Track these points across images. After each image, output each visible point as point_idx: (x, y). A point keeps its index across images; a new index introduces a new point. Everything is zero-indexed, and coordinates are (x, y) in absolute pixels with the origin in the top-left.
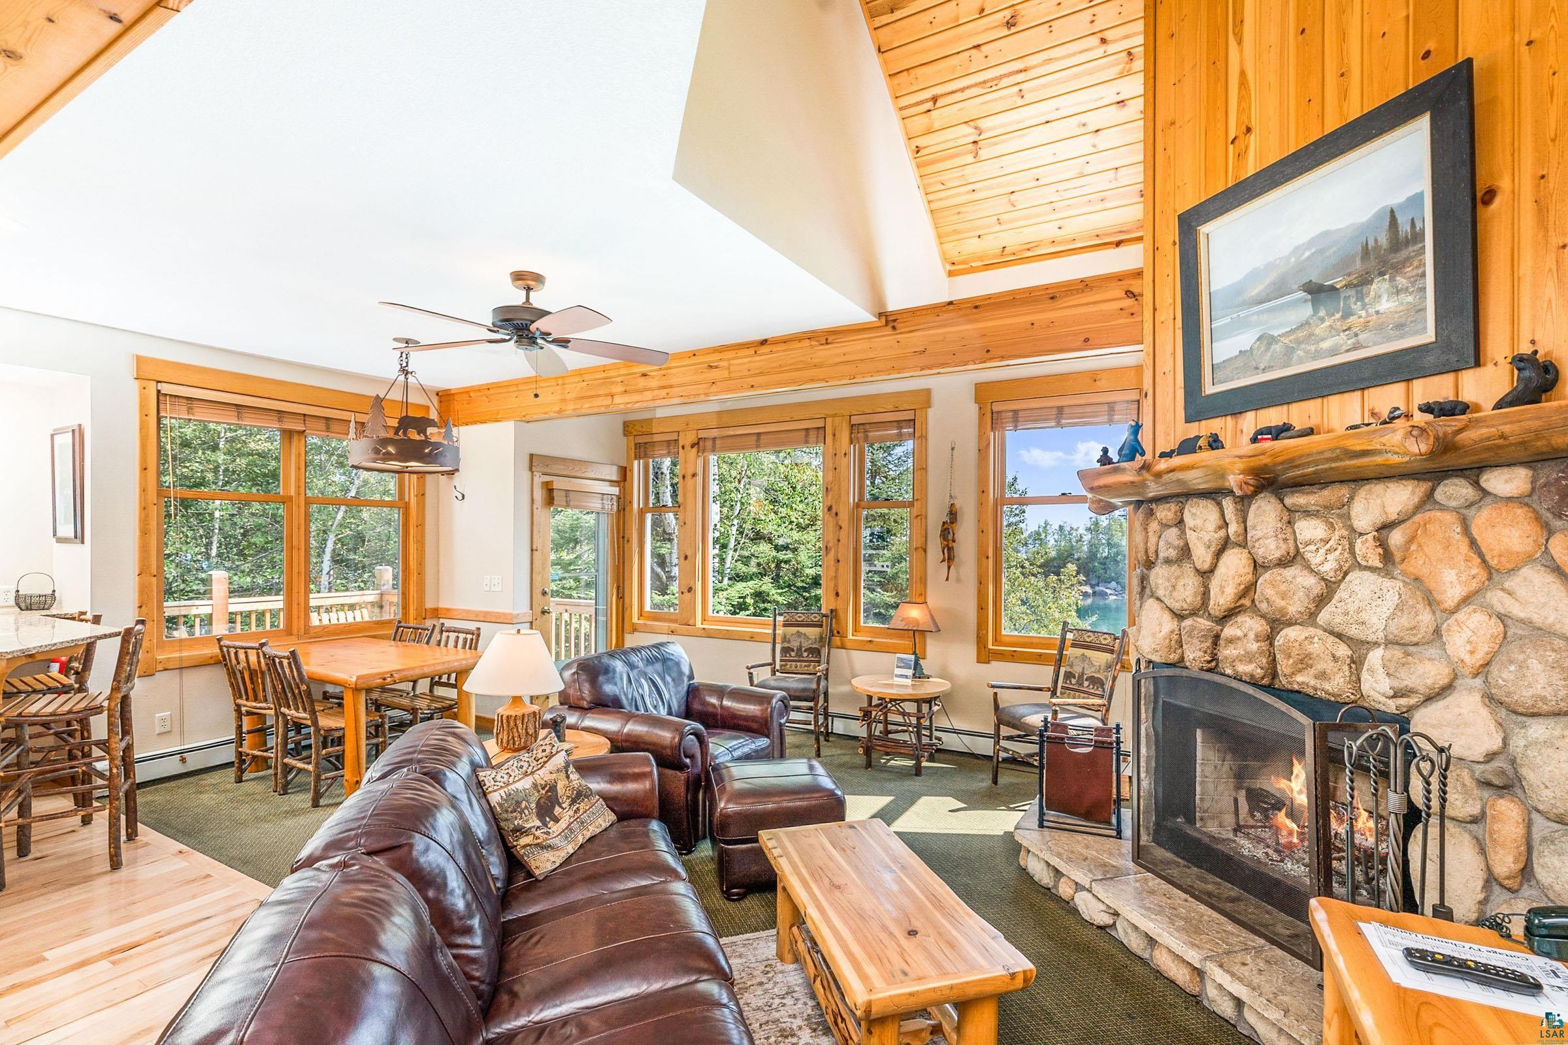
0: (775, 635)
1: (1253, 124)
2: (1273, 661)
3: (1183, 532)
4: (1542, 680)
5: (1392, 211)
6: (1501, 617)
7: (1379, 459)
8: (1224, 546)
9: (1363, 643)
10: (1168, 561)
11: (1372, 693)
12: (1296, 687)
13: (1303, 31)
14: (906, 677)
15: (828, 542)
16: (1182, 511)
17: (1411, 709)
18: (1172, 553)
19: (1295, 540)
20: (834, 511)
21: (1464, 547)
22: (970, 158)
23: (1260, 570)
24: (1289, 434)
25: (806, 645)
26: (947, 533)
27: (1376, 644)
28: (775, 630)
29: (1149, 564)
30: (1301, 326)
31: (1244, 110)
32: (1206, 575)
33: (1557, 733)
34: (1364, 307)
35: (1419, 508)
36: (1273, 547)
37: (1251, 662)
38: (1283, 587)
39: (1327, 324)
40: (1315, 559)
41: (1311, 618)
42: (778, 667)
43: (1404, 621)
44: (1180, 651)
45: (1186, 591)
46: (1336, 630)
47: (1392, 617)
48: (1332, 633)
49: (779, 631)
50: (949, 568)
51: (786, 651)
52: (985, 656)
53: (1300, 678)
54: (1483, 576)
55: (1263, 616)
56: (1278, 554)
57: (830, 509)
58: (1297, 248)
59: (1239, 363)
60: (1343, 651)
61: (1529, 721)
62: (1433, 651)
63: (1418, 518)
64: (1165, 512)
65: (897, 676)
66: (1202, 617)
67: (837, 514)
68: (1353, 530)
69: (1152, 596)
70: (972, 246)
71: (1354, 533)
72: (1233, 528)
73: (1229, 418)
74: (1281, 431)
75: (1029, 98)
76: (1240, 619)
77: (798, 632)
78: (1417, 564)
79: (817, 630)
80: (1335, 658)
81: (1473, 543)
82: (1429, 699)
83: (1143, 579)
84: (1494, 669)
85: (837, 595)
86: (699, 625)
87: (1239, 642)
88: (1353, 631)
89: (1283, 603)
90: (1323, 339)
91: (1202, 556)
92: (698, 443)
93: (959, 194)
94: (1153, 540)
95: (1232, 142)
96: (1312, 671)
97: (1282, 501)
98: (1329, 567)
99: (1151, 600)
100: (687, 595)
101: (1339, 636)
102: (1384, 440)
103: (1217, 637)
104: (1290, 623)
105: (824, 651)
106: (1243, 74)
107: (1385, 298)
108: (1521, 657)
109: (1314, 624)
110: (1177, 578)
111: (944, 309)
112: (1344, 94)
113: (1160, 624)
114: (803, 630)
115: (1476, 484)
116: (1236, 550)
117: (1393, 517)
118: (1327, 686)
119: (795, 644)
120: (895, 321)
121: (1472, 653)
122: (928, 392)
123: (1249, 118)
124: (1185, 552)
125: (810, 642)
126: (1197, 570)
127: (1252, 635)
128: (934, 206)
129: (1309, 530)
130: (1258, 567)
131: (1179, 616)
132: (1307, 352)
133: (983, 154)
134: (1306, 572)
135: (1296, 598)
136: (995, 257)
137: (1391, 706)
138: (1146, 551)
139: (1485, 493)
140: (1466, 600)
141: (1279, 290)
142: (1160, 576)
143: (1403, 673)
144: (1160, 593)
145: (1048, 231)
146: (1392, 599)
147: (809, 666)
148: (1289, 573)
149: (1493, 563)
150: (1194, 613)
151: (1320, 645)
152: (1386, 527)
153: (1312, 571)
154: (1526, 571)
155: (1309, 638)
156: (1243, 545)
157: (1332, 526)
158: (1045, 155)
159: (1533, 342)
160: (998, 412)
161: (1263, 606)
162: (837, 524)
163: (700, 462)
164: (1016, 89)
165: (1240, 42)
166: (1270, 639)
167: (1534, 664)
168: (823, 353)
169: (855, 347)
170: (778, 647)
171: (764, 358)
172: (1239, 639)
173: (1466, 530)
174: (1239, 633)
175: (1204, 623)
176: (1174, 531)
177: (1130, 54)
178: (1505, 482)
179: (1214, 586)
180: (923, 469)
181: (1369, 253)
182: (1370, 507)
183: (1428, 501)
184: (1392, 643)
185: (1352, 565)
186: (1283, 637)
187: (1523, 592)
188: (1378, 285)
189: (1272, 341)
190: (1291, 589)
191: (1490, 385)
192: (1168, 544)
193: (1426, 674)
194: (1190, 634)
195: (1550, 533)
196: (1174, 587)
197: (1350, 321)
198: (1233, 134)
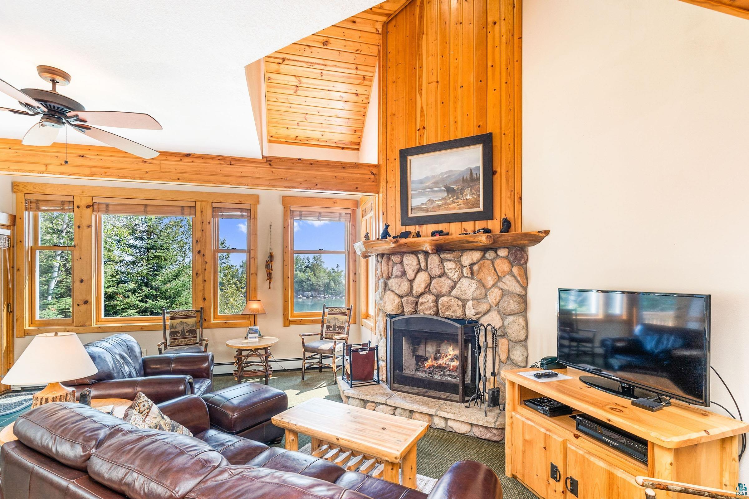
0: (165, 325)
1: (426, 127)
2: (438, 309)
3: (403, 266)
4: (513, 306)
5: (471, 169)
6: (502, 289)
7: (475, 244)
8: (419, 270)
9: (465, 300)
10: (397, 277)
11: (469, 315)
12: (445, 316)
13: (443, 103)
14: (255, 337)
15: (198, 270)
16: (402, 258)
17: (480, 318)
18: (399, 273)
19: (444, 269)
20: (202, 253)
21: (493, 270)
22: (292, 92)
23: (432, 279)
24: (443, 234)
25: (187, 328)
26: (269, 265)
27: (469, 300)
28: (164, 322)
29: (389, 278)
30: (443, 199)
31: (422, 120)
32: (411, 281)
33: (515, 319)
34: (462, 196)
35: (481, 259)
36: (437, 271)
37: (430, 310)
38: (441, 284)
39: (451, 199)
40: (450, 274)
41: (449, 293)
42: (168, 343)
43: (478, 292)
44: (402, 309)
45: (405, 287)
46: (458, 297)
47: (474, 291)
48: (456, 298)
49: (168, 323)
50: (270, 283)
51: (172, 333)
52: (287, 323)
53: (447, 313)
54: (497, 278)
55: (433, 294)
56: (439, 273)
57: (200, 251)
58: (442, 173)
59: (421, 207)
60: (460, 303)
61: (508, 317)
62: (485, 301)
63: (481, 262)
64: (396, 259)
65: (250, 338)
66: (410, 296)
67: (204, 255)
68: (462, 265)
69: (389, 290)
70: (283, 131)
71: (462, 267)
72: (423, 265)
73: (417, 226)
74: (440, 233)
75: (324, 77)
76: (425, 296)
77: (181, 322)
78: (481, 275)
79: (194, 320)
80: (458, 306)
81: (495, 269)
82: (485, 314)
83: (386, 284)
84: (501, 303)
85: (204, 299)
86: (94, 325)
87: (426, 304)
88: (463, 297)
89: (441, 289)
90: (450, 204)
91: (410, 274)
92: (93, 206)
93: (284, 106)
94: (391, 269)
95: (418, 130)
96: (451, 310)
97: (439, 256)
98: (455, 277)
99: (389, 292)
100: (83, 307)
101: (458, 298)
102: (479, 238)
103: (417, 303)
104: (443, 296)
105: (198, 331)
106: (422, 108)
107: (469, 195)
108: (508, 300)
109: (450, 296)
110: (401, 283)
111: (296, 161)
112: (456, 129)
113: (394, 300)
114: (184, 320)
115: (496, 252)
116: (423, 272)
117: (475, 261)
118: (456, 315)
119: (179, 329)
120: (271, 161)
121: (495, 300)
122: (258, 196)
123: (424, 124)
124: (404, 273)
125: (190, 327)
126: (408, 280)
127: (430, 301)
128: (270, 107)
129: (449, 265)
130: (431, 278)
131: (401, 297)
132: (445, 208)
133: (299, 93)
134: (447, 279)
135: (445, 287)
136: (292, 139)
137: (474, 318)
138: (388, 273)
139: (498, 255)
140: (493, 286)
141: (436, 185)
142: (393, 283)
143: (478, 307)
144: (394, 289)
145: (317, 135)
146: (474, 286)
147: (191, 340)
148: (443, 279)
149: (500, 275)
150: (407, 295)
151: (454, 302)
152: (472, 265)
153: (449, 278)
154: (507, 276)
155: (450, 300)
156: (426, 269)
157: (457, 265)
158: (324, 103)
159: (505, 215)
160: (293, 211)
161: (434, 291)
162: (204, 260)
163: (94, 217)
164: (320, 71)
165: (421, 96)
166: (436, 301)
167: (511, 301)
168: (228, 169)
169: (247, 170)
170: (168, 333)
171: (186, 164)
172: (425, 302)
173: (493, 266)
174: (425, 301)
175: (411, 298)
176: (399, 265)
177: (364, 77)
178: (503, 253)
179: (415, 285)
180: (256, 234)
181: (464, 181)
182: (468, 258)
183: (483, 257)
184: (474, 299)
185: (462, 276)
186: (441, 301)
187: (507, 282)
188: (467, 191)
189: (433, 202)
190: (443, 285)
191: (495, 225)
192: (396, 270)
193: (483, 307)
194: (407, 303)
195: (513, 266)
196: (400, 286)
197: (458, 200)
198: (418, 127)
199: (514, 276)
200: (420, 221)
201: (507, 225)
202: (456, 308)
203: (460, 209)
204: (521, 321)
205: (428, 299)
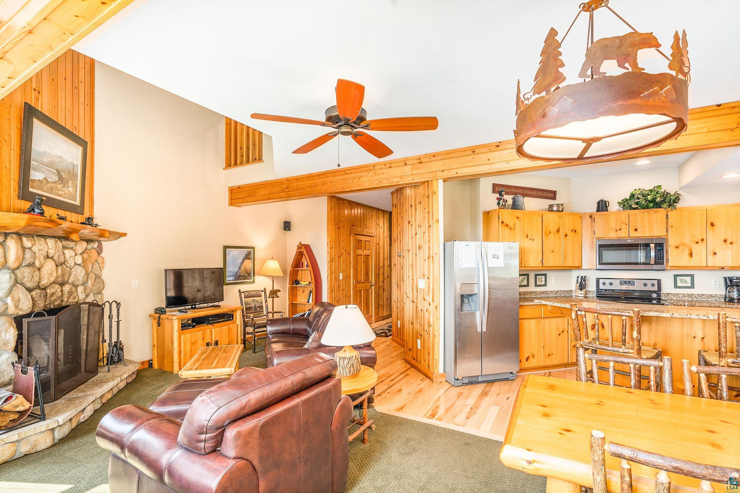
2: (63, 298)
5: (74, 164)
6: (95, 274)
9: (77, 285)
10: (30, 264)
11: (82, 299)
17: (85, 300)
19: (65, 256)
23: (57, 267)
27: (80, 285)
29: (20, 266)
30: (55, 182)
32: (40, 270)
33: (101, 296)
34: (67, 187)
37: (58, 301)
39: (60, 186)
41: (68, 281)
43: (85, 277)
45: (35, 277)
48: (72, 285)
54: (92, 265)
55: (59, 283)
58: (55, 155)
60: (75, 289)
61: (98, 295)
62: (87, 285)
64: (26, 240)
69: (19, 282)
71: (76, 255)
76: (53, 286)
82: (88, 296)
87: (54, 294)
88: (76, 282)
89: (64, 278)
90: (59, 190)
91: (39, 261)
95: (34, 90)
97: (61, 242)
98: (72, 264)
99: (19, 285)
103: (46, 295)
104: (64, 285)
107: (71, 187)
110: (33, 272)
116: (50, 259)
117: (84, 250)
121: (92, 283)
123: (39, 88)
126: (37, 268)
129: (67, 253)
131: (30, 290)
132: (56, 192)
134: (66, 267)
135: (66, 275)
140: (91, 271)
141: (50, 165)
143: (86, 290)
144: (24, 280)
146: (83, 272)
149: (93, 262)
150: (37, 288)
152: (82, 254)
154: (95, 264)
156: (53, 257)
161: (60, 280)
174: (55, 291)
176: (31, 252)
181: (69, 172)
182: (79, 248)
183: (87, 248)
184: (83, 284)
185: (75, 264)
186: (64, 289)
187: (97, 269)
188: (70, 183)
189: (48, 182)
190: (66, 272)
192: (28, 255)
194: (38, 296)
195: (98, 256)
196: (33, 276)
197: (64, 189)
198: (34, 87)
199: (98, 263)
203: (65, 197)
205: (57, 289)
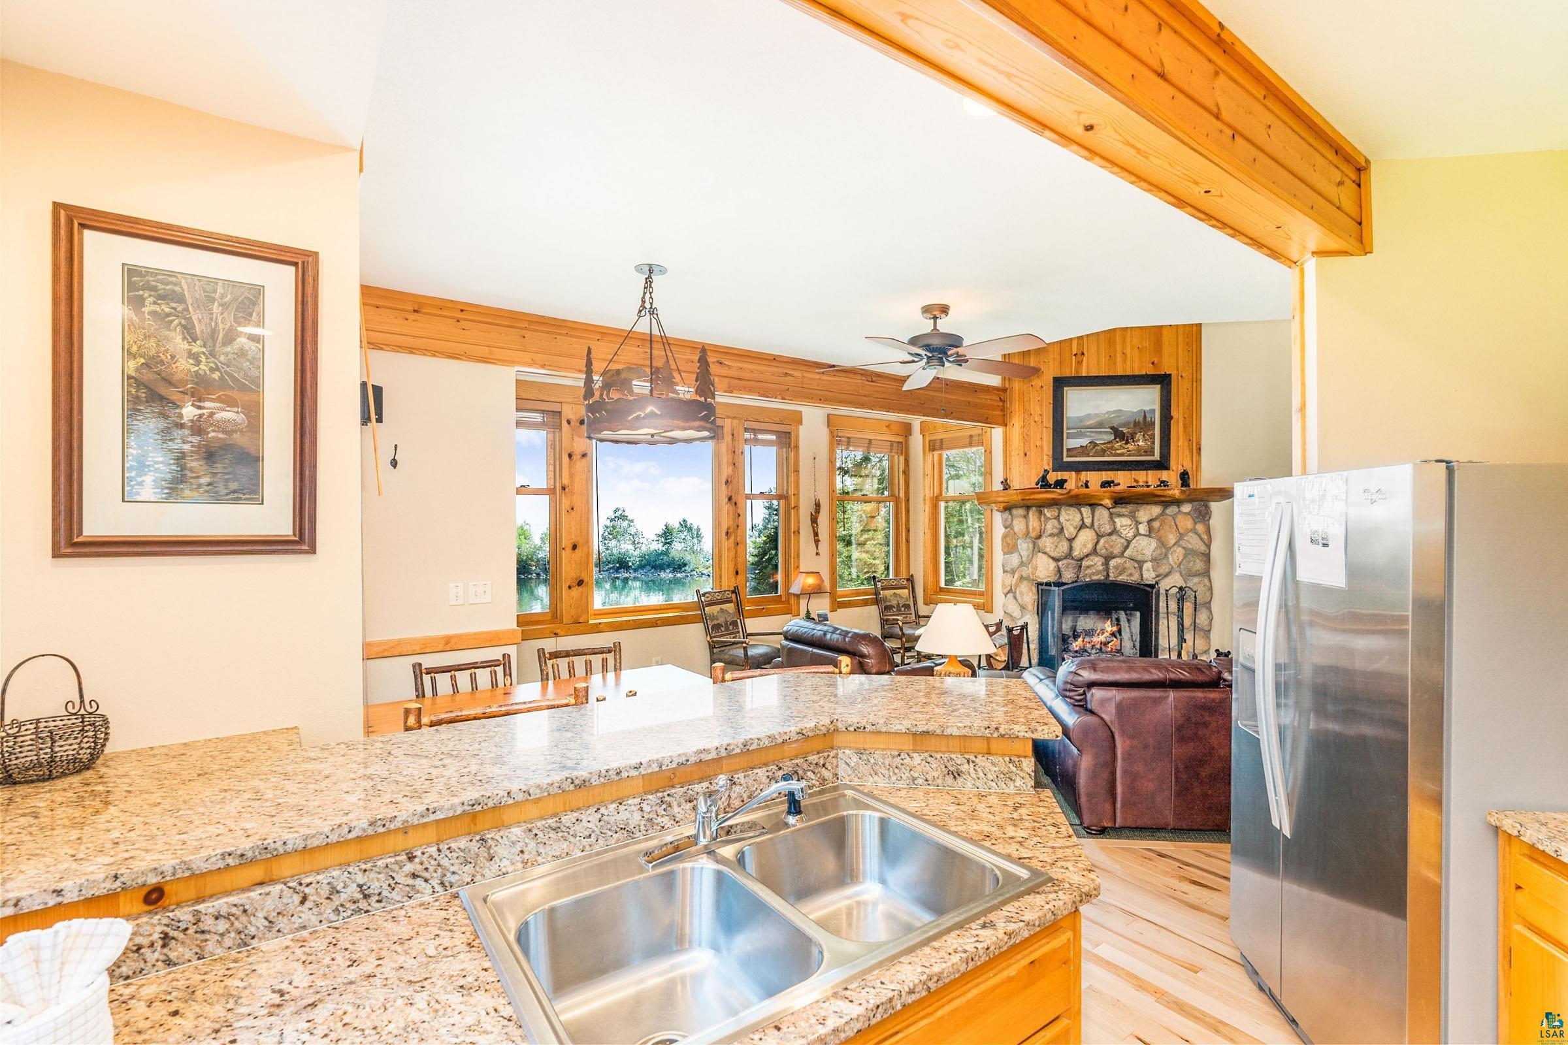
0: (703, 614)
1: (1085, 352)
2: (1108, 573)
3: (1059, 522)
4: (1195, 565)
5: (1146, 412)
6: (1184, 548)
7: (1163, 499)
8: (1083, 526)
9: (1142, 561)
10: (1052, 535)
11: (1146, 579)
12: (1117, 582)
15: (729, 528)
16: (1060, 512)
17: (1159, 581)
18: (1056, 531)
19: (1115, 526)
20: (734, 501)
21: (1175, 527)
24: (1113, 484)
25: (729, 619)
26: (814, 520)
27: (1148, 561)
28: (702, 610)
29: (1039, 537)
30: (1109, 442)
31: (1080, 344)
32: (1071, 540)
33: (1200, 580)
34: (1134, 442)
35: (1161, 515)
36: (1106, 528)
37: (1097, 574)
38: (1111, 544)
39: (1119, 444)
40: (1123, 532)
41: (1122, 555)
43: (1158, 552)
44: (1059, 576)
45: (1064, 547)
46: (1132, 558)
47: (1153, 551)
48: (1130, 559)
50: (817, 545)
51: (714, 628)
52: (835, 605)
53: (1120, 578)
54: (1180, 536)
55: (1102, 556)
56: (1108, 531)
57: (730, 499)
58: (1108, 412)
59: (1080, 450)
60: (1136, 565)
61: (1193, 578)
62: (1165, 561)
63: (1161, 517)
64: (1048, 512)
66: (1070, 559)
67: (736, 504)
68: (1138, 521)
69: (1040, 552)
71: (1138, 523)
72: (1088, 521)
73: (1076, 473)
74: (1111, 483)
76: (1091, 558)
77: (720, 609)
78: (1161, 533)
79: (732, 605)
80: (1132, 568)
81: (1177, 526)
82: (1164, 577)
83: (1036, 544)
84: (1183, 563)
85: (737, 573)
87: (1090, 568)
88: (1139, 558)
89: (1110, 550)
90: (1118, 450)
91: (1070, 531)
94: (1042, 525)
95: (1074, 355)
96: (1124, 575)
97: (1109, 510)
98: (1130, 535)
99: (1040, 554)
101: (1133, 560)
102: (1169, 493)
103: (1080, 567)
104: (1114, 558)
105: (740, 622)
107: (1142, 441)
108: (1191, 559)
109: (1124, 557)
110: (1058, 542)
112: (1125, 361)
113: (1048, 564)
114: (723, 606)
115: (1177, 508)
116: (1088, 529)
117: (1153, 517)
118: (1131, 580)
119: (721, 620)
121: (1178, 560)
123: (1083, 349)
124: (1061, 530)
125: (730, 616)
126: (1067, 539)
127: (1100, 563)
129: (1121, 521)
130: (1099, 536)
131: (1056, 560)
132: (1112, 453)
134: (1119, 537)
135: (1115, 547)
137: (1152, 582)
139: (1180, 511)
140: (1175, 544)
141: (1100, 425)
142: (1047, 543)
143: (1157, 569)
144: (1048, 550)
146: (1153, 545)
148: (1114, 537)
149: (1182, 532)
150: (1065, 558)
151: (1129, 564)
152: (1150, 522)
153: (1121, 537)
154: (1191, 534)
155: (1125, 562)
156: (1092, 526)
157: (1131, 521)
159: (1183, 466)
160: (839, 437)
161: (1103, 552)
162: (735, 512)
166: (1106, 564)
167: (1198, 561)
170: (709, 626)
172: (1090, 566)
173: (1175, 522)
174: (1090, 564)
175: (1071, 562)
176: (1055, 522)
178: (1186, 508)
179: (1077, 545)
180: (797, 471)
181: (1136, 424)
182: (1146, 513)
183: (1163, 514)
184: (1154, 560)
185: (1137, 534)
186: (1112, 563)
187: (1191, 540)
188: (1139, 436)
189: (1096, 445)
190: (1117, 544)
191: (1171, 476)
192: (1051, 527)
193: (1164, 569)
194: (1067, 566)
195: (1195, 523)
196: (1056, 547)
197: (1128, 445)
198: (1074, 352)
199: (1197, 533)
200: (1078, 468)
201: (1184, 477)
202: (1133, 571)
203: (1129, 456)
204: (1206, 581)
205: (1097, 562)
